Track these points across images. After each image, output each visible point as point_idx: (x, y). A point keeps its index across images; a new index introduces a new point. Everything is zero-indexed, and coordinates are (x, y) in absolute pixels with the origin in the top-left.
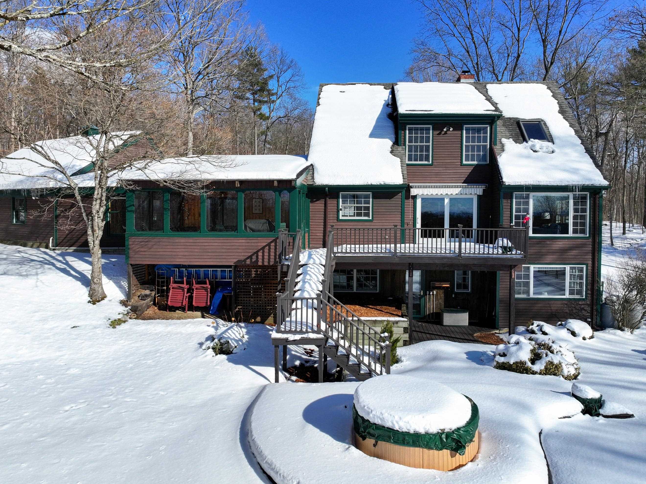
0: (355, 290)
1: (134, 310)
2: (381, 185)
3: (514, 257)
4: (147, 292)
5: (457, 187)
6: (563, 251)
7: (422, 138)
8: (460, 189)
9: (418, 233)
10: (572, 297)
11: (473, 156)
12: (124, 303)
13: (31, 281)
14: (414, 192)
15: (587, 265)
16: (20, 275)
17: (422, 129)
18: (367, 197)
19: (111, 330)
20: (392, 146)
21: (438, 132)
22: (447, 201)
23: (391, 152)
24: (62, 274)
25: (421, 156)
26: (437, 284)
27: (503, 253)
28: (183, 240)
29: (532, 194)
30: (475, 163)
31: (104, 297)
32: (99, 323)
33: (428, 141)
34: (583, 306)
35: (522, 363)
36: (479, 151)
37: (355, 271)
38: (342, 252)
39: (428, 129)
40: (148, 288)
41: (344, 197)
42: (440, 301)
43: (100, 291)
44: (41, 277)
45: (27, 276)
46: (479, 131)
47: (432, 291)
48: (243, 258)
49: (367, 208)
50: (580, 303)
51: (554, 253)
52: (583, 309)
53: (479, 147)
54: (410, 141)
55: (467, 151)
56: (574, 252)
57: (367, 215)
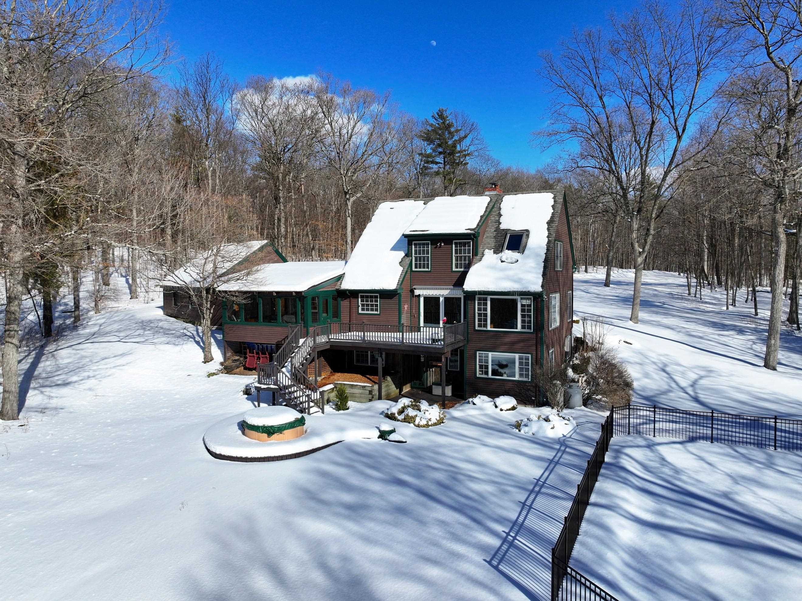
0: (369, 364)
1: (226, 368)
2: (381, 290)
3: (437, 346)
4: (237, 358)
5: (447, 289)
6: (513, 343)
7: (424, 251)
8: (449, 291)
9: (422, 324)
10: (521, 379)
11: (461, 264)
12: (222, 364)
13: (178, 348)
14: (417, 292)
15: (532, 354)
16: (174, 344)
17: (424, 244)
18: (376, 297)
19: (207, 378)
20: (404, 257)
21: (435, 246)
22: (441, 299)
23: (400, 263)
24: (196, 345)
25: (424, 265)
26: (434, 363)
27: (432, 344)
28: (250, 327)
29: (489, 297)
30: (462, 270)
31: (212, 359)
32: (202, 374)
33: (428, 253)
34: (529, 387)
35: (393, 414)
36: (465, 260)
37: (369, 352)
38: (333, 339)
39: (428, 244)
40: (239, 356)
41: (362, 297)
42: (438, 376)
43: (210, 356)
44: (185, 346)
45: (177, 345)
46: (464, 244)
47: (432, 368)
48: (280, 340)
49: (377, 305)
50: (527, 385)
51: (505, 344)
52: (529, 389)
53: (465, 257)
54: (416, 254)
55: (457, 260)
56: (521, 344)
57: (377, 310)
